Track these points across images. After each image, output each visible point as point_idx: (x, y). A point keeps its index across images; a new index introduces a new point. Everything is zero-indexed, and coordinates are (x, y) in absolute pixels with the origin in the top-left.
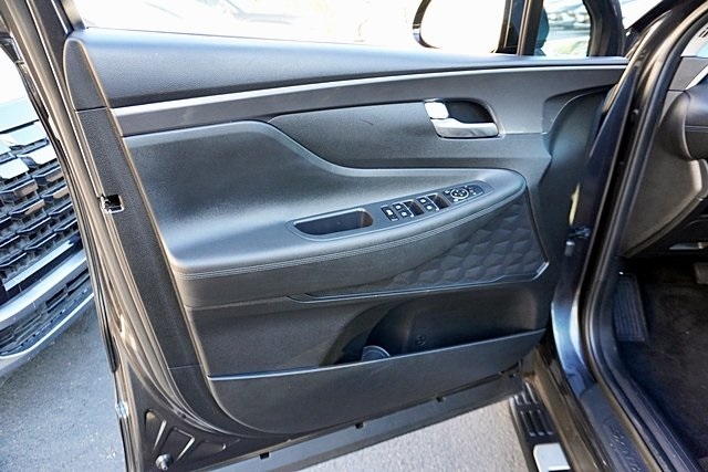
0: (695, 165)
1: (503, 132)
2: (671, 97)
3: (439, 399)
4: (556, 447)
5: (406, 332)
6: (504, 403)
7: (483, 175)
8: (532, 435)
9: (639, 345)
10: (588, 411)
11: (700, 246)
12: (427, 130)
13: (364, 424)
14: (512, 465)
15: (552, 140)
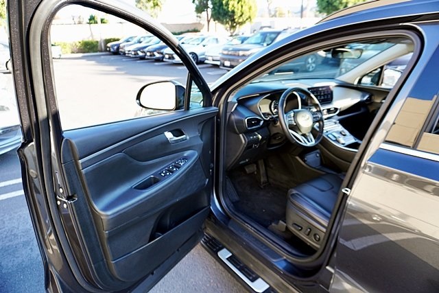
0: (241, 135)
1: (188, 138)
2: (228, 114)
3: (178, 250)
4: (225, 250)
5: (168, 221)
6: (199, 244)
7: (186, 154)
8: (215, 250)
9: (237, 202)
10: (232, 229)
11: (247, 160)
12: (167, 142)
13: (155, 272)
14: (208, 270)
15: (201, 137)
